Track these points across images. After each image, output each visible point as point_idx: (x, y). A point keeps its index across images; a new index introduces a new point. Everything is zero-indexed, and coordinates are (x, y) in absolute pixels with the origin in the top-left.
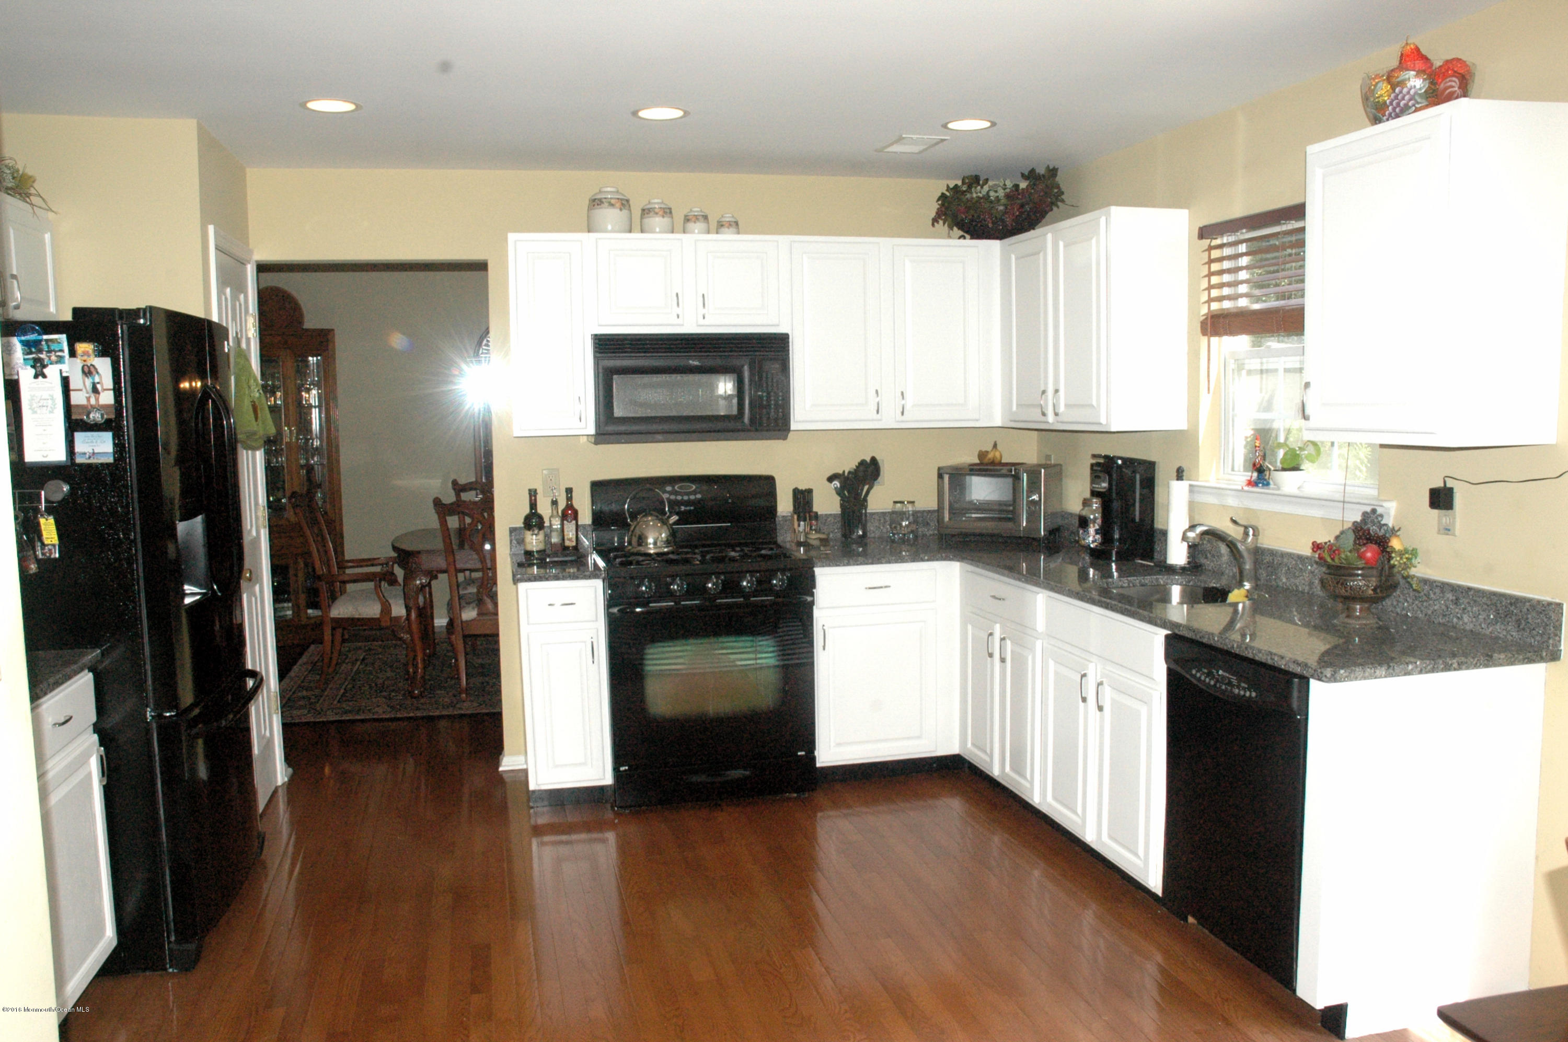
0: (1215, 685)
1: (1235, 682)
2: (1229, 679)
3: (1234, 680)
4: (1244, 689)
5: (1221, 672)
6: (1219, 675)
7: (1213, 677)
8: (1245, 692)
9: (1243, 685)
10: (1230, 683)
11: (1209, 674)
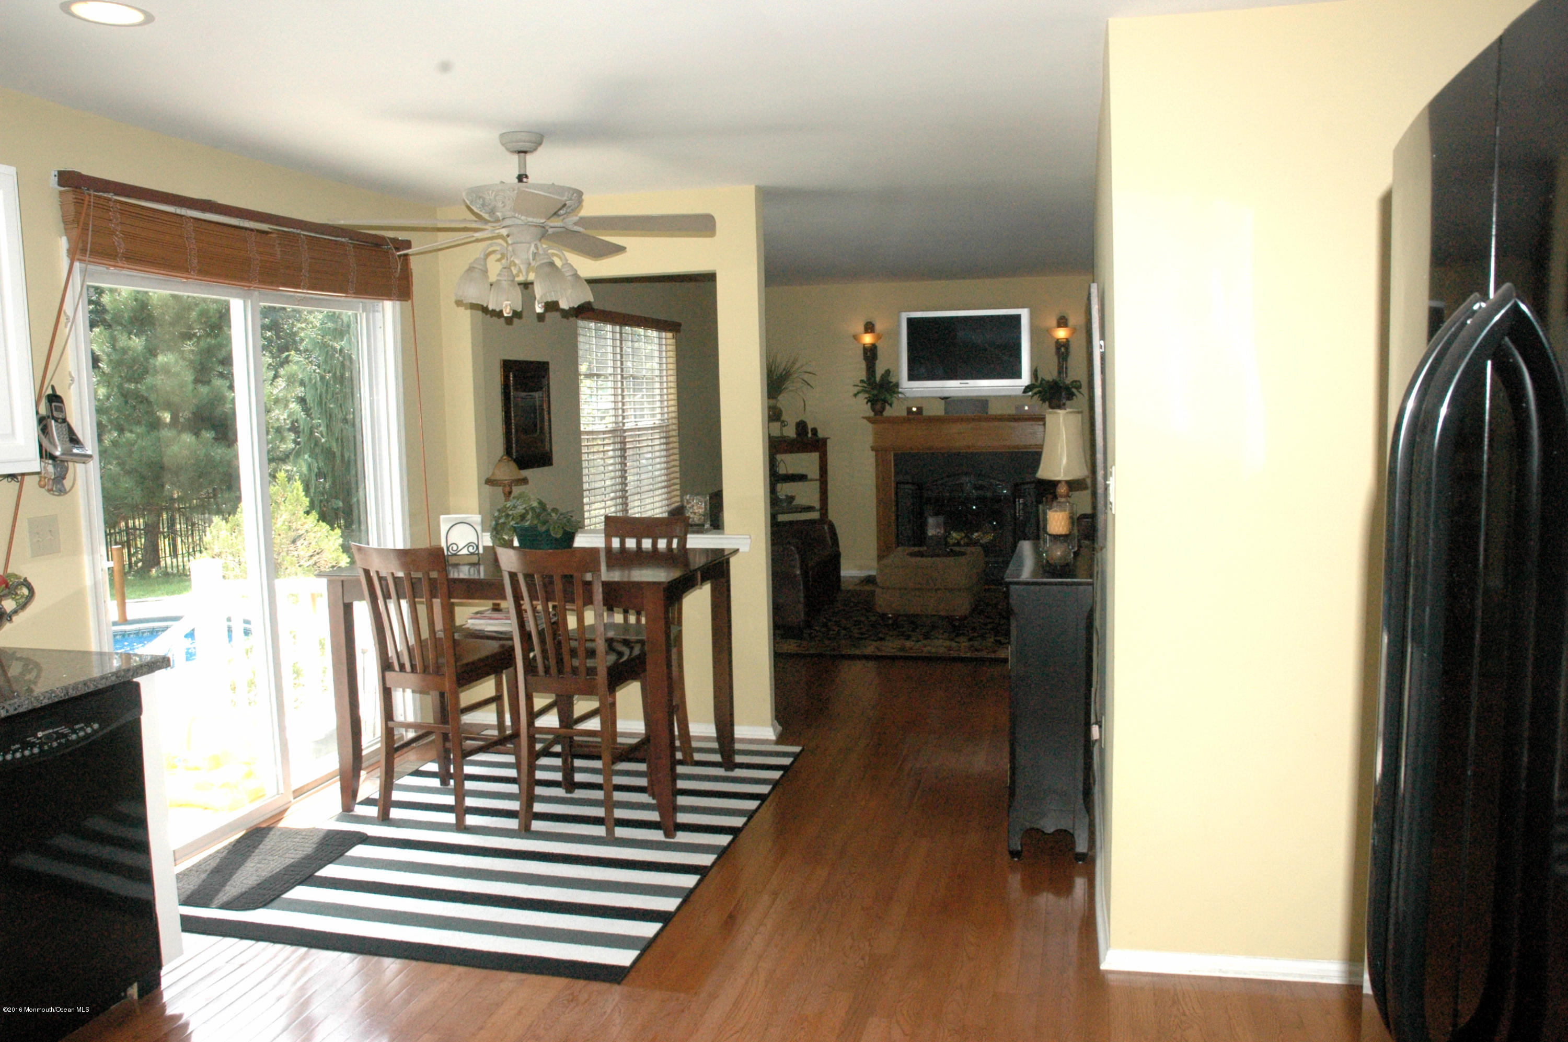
0: (41, 750)
1: (66, 731)
2: (56, 733)
3: (64, 730)
4: (82, 729)
5: (40, 734)
6: (40, 738)
7: (33, 745)
8: (85, 730)
9: (77, 727)
10: (61, 735)
11: (25, 745)
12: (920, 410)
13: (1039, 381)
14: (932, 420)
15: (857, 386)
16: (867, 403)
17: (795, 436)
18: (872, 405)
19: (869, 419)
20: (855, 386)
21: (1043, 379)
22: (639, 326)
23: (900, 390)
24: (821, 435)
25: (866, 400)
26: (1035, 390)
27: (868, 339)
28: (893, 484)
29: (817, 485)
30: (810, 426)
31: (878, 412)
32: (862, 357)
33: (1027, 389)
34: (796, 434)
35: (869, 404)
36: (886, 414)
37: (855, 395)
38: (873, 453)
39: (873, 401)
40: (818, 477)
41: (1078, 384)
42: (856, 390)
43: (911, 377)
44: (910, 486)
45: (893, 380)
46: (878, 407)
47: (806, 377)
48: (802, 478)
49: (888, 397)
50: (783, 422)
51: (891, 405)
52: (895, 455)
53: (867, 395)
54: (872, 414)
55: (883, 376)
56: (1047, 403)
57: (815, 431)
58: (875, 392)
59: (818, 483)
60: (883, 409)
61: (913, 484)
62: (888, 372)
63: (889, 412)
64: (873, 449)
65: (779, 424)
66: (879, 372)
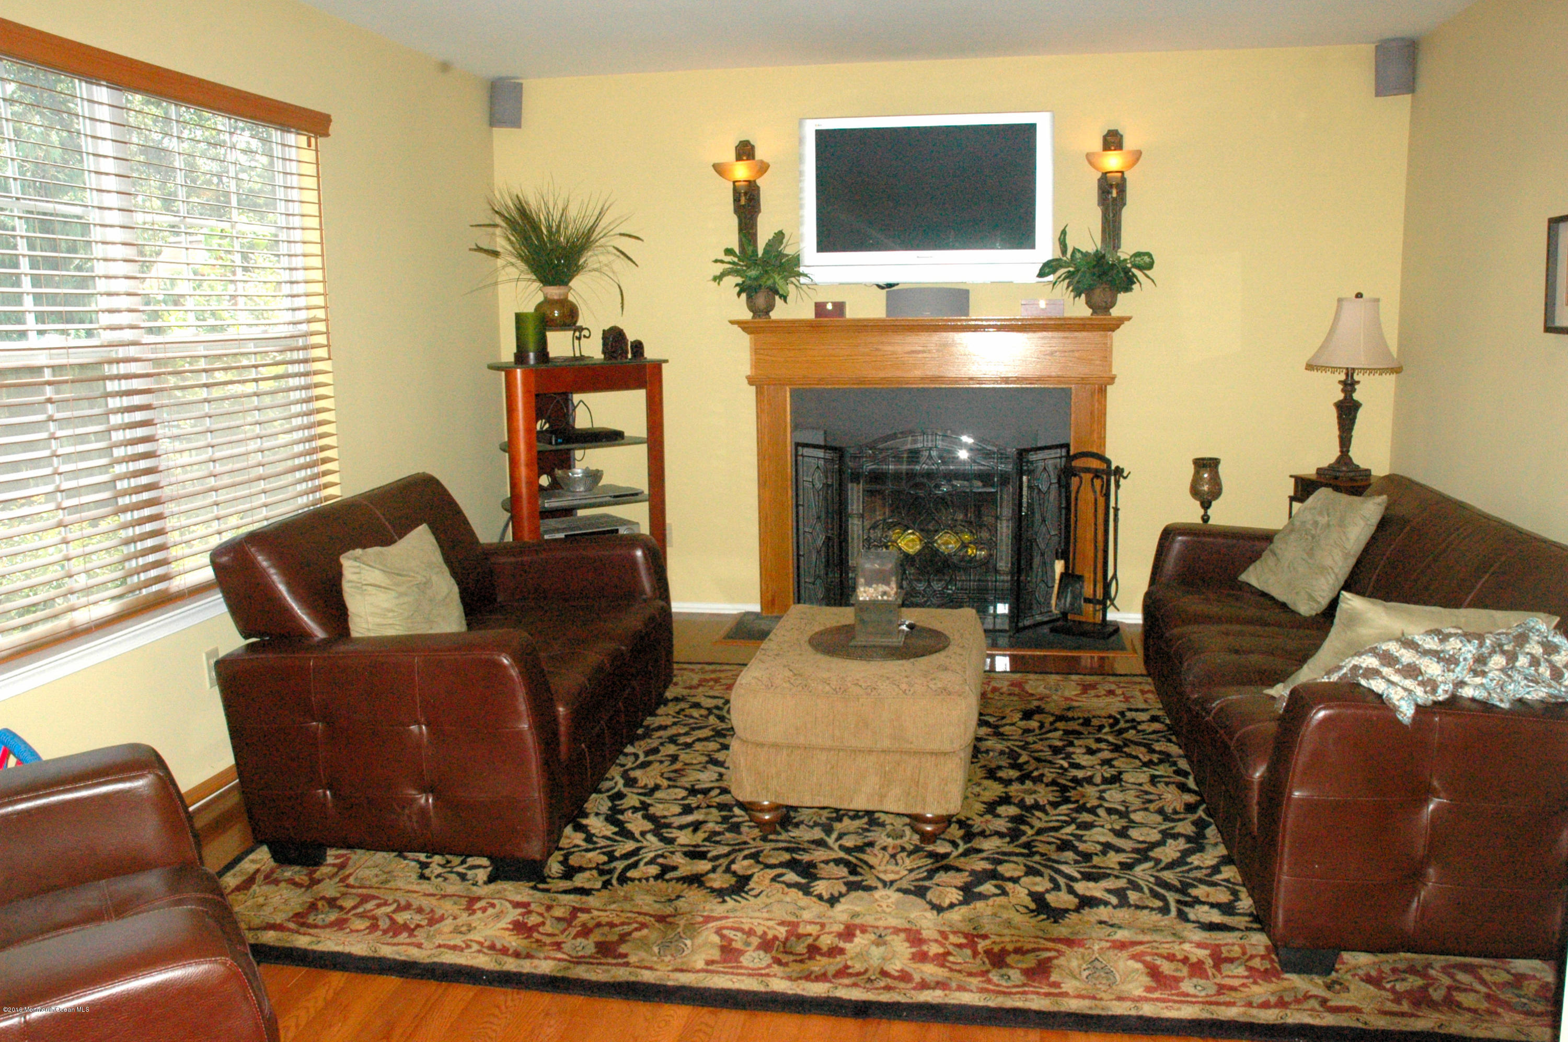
12: (840, 307)
13: (1069, 255)
14: (864, 327)
15: (722, 262)
16: (739, 294)
17: (602, 356)
18: (749, 298)
19: (744, 326)
20: (716, 261)
21: (1075, 250)
22: (137, 89)
23: (802, 269)
24: (650, 353)
25: (738, 289)
26: (1062, 271)
27: (742, 171)
28: (789, 448)
29: (642, 450)
30: (631, 337)
31: (761, 311)
32: (731, 207)
33: (1048, 268)
34: (604, 352)
35: (744, 296)
36: (775, 315)
37: (718, 279)
38: (753, 389)
39: (748, 290)
40: (643, 433)
41: (1147, 259)
42: (719, 269)
43: (823, 246)
44: (820, 453)
45: (789, 251)
46: (761, 301)
47: (626, 245)
48: (612, 437)
49: (780, 282)
50: (581, 329)
51: (784, 298)
52: (793, 392)
53: (739, 280)
54: (747, 315)
55: (770, 245)
56: (1083, 296)
57: (638, 347)
58: (753, 273)
59: (644, 448)
60: (771, 307)
61: (825, 447)
62: (780, 236)
63: (780, 312)
64: (751, 381)
65: (570, 334)
66: (764, 236)
